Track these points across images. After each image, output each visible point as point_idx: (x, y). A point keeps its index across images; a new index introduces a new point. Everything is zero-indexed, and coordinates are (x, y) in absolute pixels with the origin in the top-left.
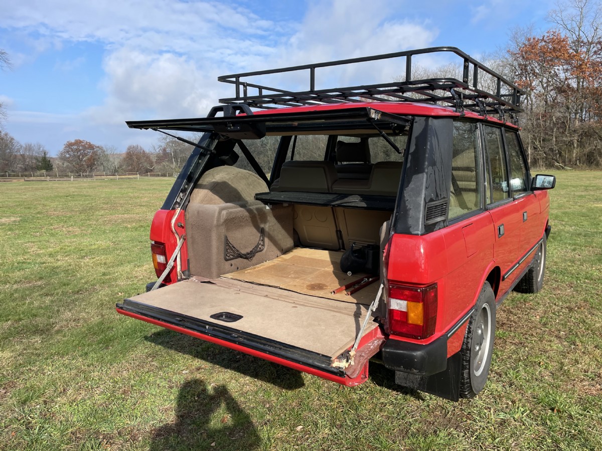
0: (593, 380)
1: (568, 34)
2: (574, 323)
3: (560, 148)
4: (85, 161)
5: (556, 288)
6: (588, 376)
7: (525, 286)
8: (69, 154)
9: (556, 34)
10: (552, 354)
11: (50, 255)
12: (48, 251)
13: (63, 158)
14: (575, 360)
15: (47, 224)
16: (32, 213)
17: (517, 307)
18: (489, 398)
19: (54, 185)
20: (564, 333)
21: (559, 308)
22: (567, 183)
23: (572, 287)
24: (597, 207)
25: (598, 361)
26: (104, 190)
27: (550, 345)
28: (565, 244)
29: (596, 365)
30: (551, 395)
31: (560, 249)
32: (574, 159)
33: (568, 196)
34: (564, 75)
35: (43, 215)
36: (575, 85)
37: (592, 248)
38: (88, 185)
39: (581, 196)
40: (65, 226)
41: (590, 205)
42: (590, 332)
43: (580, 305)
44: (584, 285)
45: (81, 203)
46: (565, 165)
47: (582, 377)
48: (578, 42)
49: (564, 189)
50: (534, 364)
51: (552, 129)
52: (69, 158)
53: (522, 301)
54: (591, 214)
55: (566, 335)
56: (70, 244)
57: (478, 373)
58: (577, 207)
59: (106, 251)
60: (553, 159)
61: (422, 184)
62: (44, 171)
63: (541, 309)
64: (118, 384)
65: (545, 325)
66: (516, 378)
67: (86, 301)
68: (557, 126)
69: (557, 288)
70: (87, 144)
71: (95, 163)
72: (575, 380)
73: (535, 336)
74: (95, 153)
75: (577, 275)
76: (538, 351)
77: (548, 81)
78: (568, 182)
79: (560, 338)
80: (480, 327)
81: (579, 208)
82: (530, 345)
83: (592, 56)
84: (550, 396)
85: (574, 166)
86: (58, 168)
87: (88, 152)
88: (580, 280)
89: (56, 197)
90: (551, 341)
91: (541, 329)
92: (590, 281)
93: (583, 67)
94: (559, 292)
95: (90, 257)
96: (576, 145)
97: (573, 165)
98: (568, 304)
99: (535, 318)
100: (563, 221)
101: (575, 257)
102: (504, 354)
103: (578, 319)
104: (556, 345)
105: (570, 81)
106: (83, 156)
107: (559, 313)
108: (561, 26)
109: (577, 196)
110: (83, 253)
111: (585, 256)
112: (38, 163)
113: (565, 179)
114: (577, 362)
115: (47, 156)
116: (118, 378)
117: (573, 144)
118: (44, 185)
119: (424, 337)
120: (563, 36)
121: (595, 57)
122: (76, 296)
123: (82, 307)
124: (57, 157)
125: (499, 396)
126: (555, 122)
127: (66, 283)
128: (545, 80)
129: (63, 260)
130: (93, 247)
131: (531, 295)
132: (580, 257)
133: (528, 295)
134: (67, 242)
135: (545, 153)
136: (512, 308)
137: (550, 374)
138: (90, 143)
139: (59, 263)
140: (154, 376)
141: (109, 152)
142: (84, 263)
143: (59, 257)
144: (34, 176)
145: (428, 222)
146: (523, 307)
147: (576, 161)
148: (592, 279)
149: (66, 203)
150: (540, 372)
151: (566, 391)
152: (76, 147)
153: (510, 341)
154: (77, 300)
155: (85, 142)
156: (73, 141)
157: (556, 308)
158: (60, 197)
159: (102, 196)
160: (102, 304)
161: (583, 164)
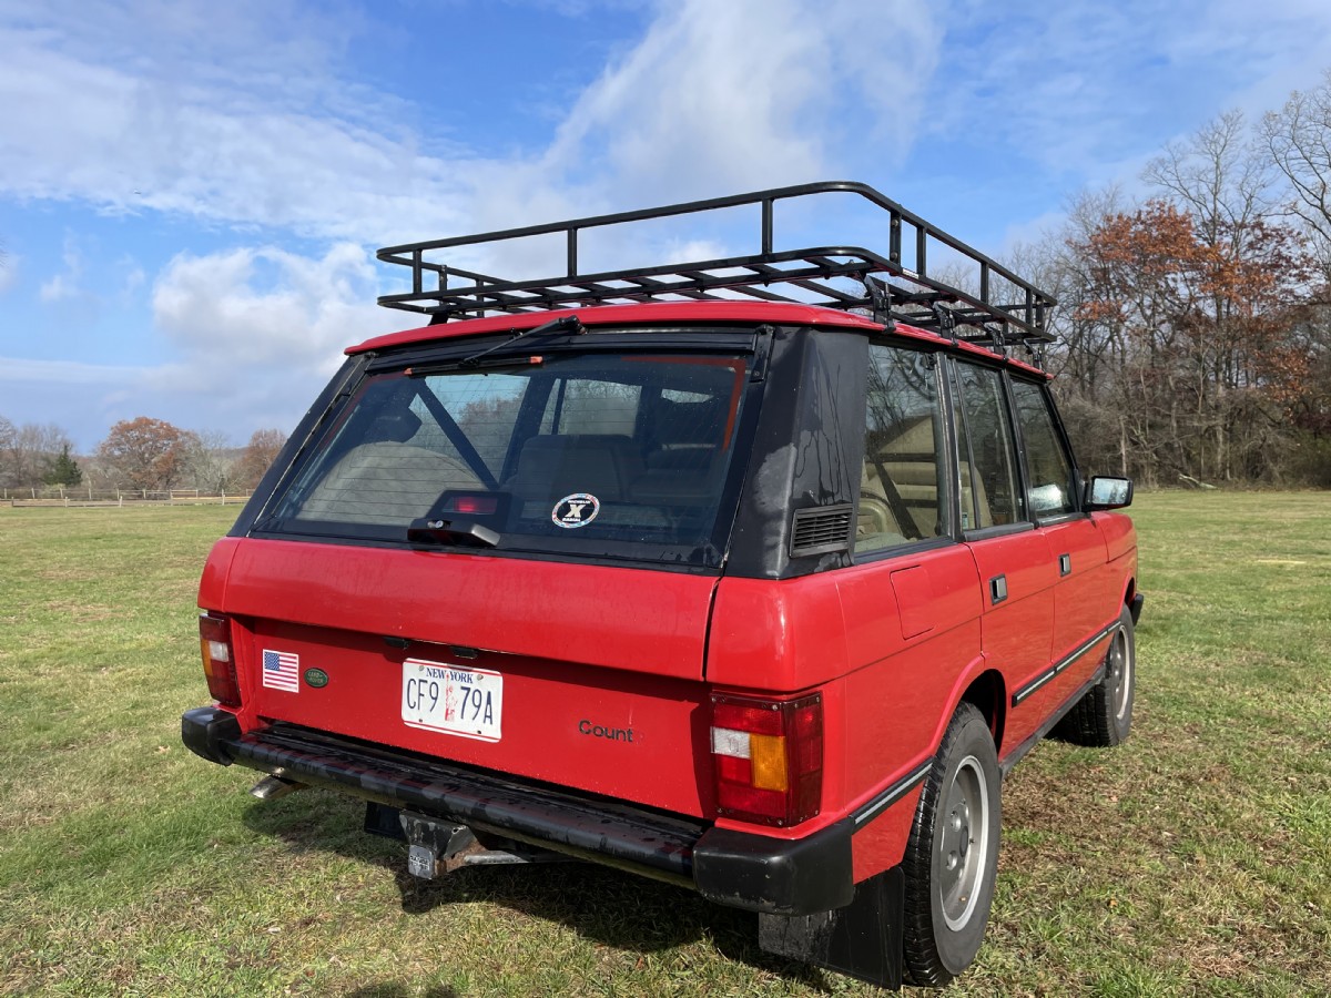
0: (1227, 941)
1: (1193, 209)
2: (1194, 813)
3: (1188, 443)
4: (155, 464)
5: (1159, 735)
6: (1217, 932)
7: (1090, 728)
8: (120, 450)
9: (1166, 208)
10: (1139, 880)
11: (24, 663)
12: (20, 653)
13: (107, 460)
14: (1190, 895)
15: (40, 598)
16: (8, 573)
17: (1069, 777)
18: (984, 984)
19: (75, 516)
20: (1169, 834)
21: (1162, 778)
22: (1202, 516)
23: (1196, 733)
24: (1264, 566)
25: (1241, 897)
26: (184, 526)
27: (1135, 861)
28: (1189, 640)
29: (1238, 908)
30: (1127, 976)
31: (1175, 652)
32: (1220, 466)
33: (1203, 542)
34: (1187, 292)
35: (31, 578)
36: (1211, 312)
37: (1248, 649)
38: (154, 516)
39: (1231, 543)
40: (79, 603)
41: (1249, 561)
42: (1228, 831)
43: (1210, 772)
44: (1223, 730)
45: (124, 551)
46: (1200, 480)
47: (1204, 933)
48: (1214, 223)
49: (1195, 528)
50: (1095, 904)
51: (1169, 405)
52: (119, 458)
53: (1082, 762)
54: (1250, 580)
55: (1173, 838)
56: (75, 640)
57: (959, 925)
58: (1221, 564)
59: (152, 654)
60: (1173, 466)
61: (786, 467)
62: (61, 487)
63: (1122, 781)
64: (106, 957)
65: (1129, 816)
66: (1051, 936)
67: (77, 765)
68: (1179, 397)
69: (1164, 735)
70: (162, 427)
71: (178, 469)
72: (1185, 942)
73: (1104, 843)
74: (179, 448)
75: (1210, 706)
76: (1107, 875)
77: (1155, 303)
78: (1205, 513)
79: (1160, 845)
80: (957, 813)
81: (1224, 566)
82: (1090, 862)
83: (1245, 252)
84: (1125, 979)
85: (1221, 482)
86: (93, 479)
87: (164, 445)
88: (1216, 718)
89: (71, 539)
90: (1138, 852)
91: (1120, 827)
92: (1238, 720)
93: (1226, 274)
94: (1166, 744)
95: (113, 669)
96: (1221, 438)
97: (1218, 478)
98: (1183, 770)
99: (1107, 800)
100: (1188, 594)
101: (1207, 668)
102: (1030, 882)
103: (1202, 802)
104: (1150, 861)
105: (1201, 304)
106: (151, 453)
107: (1161, 789)
108: (1177, 192)
109: (1223, 542)
110: (99, 659)
111: (1230, 667)
112: (48, 469)
113: (1199, 508)
114: (1193, 898)
115: (71, 453)
116: (108, 943)
117: (1215, 436)
118: (53, 515)
119: (792, 822)
120: (1180, 212)
121: (1249, 254)
122: (59, 754)
123: (66, 778)
124: (92, 455)
125: (1009, 982)
126: (1173, 388)
127: (42, 725)
128: (1147, 301)
129: (50, 675)
130: (126, 646)
131: (1102, 750)
132: (1219, 668)
133: (1097, 750)
134: (69, 635)
135: (1156, 452)
136: (1058, 779)
137: (1129, 928)
138: (168, 425)
139: (41, 681)
140: (196, 940)
141: (209, 446)
142: (97, 680)
143: (41, 669)
144: (36, 497)
145: (800, 551)
146: (1084, 776)
147: (1224, 470)
148: (1242, 717)
149: (92, 552)
150: (1108, 923)
151: (1162, 966)
152: (136, 433)
153: (1047, 852)
154: (57, 763)
155: (158, 423)
156: (131, 420)
157: (1157, 779)
158: (81, 540)
159: (177, 538)
160: (113, 773)
161: (1239, 477)
